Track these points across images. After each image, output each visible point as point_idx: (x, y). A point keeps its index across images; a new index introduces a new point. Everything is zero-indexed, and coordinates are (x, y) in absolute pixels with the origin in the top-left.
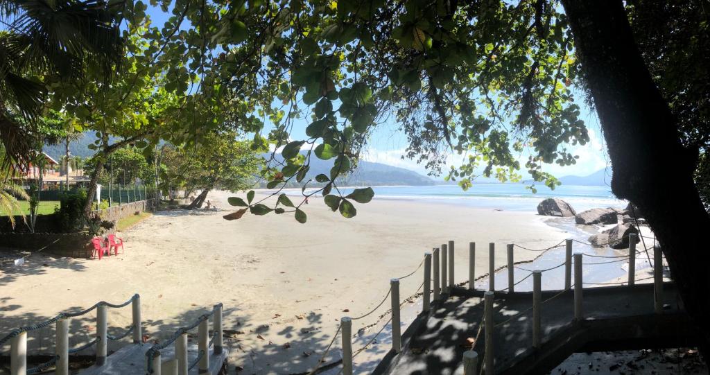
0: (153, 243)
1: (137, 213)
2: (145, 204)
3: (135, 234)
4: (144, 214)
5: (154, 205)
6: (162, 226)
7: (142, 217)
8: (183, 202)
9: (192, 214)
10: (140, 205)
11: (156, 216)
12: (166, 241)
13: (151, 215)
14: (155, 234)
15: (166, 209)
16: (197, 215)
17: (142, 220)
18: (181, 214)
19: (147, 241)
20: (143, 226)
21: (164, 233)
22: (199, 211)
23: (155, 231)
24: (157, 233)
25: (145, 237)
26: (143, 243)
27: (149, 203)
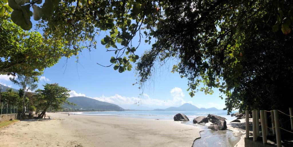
0: (17, 135)
1: (11, 120)
2: (16, 116)
3: (6, 131)
4: (15, 120)
5: (21, 116)
6: (24, 126)
7: (14, 121)
8: (35, 116)
9: (39, 121)
10: (13, 116)
11: (22, 122)
12: (25, 134)
13: (19, 121)
14: (20, 130)
15: (27, 119)
16: (41, 121)
17: (13, 123)
18: (34, 121)
19: (12, 134)
20: (13, 126)
21: (25, 129)
22: (42, 119)
23: (19, 128)
24: (21, 129)
25: (12, 132)
26: (10, 135)
27: (19, 115)
